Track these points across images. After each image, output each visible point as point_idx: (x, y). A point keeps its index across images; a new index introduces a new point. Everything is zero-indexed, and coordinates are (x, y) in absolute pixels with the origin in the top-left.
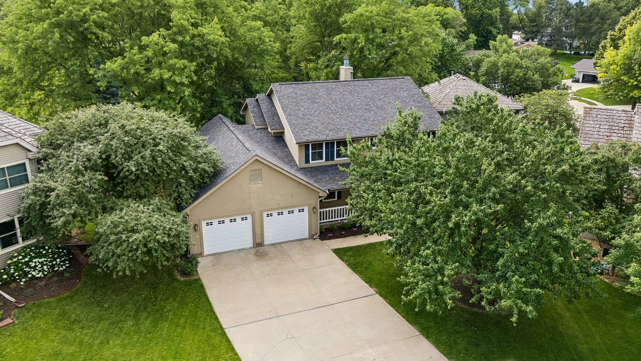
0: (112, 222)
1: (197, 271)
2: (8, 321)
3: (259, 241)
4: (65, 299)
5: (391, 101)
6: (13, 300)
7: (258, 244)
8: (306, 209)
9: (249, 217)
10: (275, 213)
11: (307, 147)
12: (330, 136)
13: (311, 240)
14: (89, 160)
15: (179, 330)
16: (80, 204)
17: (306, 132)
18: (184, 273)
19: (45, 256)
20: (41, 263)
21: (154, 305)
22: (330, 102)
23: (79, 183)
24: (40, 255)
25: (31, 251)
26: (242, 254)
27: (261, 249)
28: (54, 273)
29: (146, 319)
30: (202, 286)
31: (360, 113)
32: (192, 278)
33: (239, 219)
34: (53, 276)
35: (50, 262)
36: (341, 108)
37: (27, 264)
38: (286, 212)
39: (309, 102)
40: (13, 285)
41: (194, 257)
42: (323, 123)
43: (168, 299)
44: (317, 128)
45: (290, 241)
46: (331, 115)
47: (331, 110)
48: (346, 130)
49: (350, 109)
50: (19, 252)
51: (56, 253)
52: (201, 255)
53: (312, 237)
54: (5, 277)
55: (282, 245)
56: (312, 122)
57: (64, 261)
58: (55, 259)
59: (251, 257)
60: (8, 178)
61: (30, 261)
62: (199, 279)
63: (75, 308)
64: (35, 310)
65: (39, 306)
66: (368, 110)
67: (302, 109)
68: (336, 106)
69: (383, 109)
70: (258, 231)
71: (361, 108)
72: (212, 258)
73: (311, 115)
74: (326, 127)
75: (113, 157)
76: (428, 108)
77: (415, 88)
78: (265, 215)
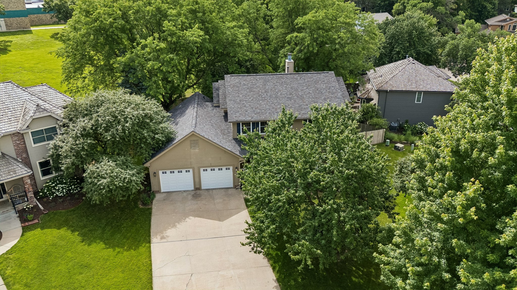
1: (152, 203)
2: (36, 221)
3: (198, 186)
4: (70, 211)
5: (311, 92)
6: (42, 208)
7: (198, 188)
8: (231, 168)
9: (191, 170)
10: (209, 169)
11: (238, 125)
12: (254, 118)
13: (234, 189)
15: (125, 240)
17: (238, 114)
18: (144, 204)
20: (62, 188)
21: (117, 222)
22: (263, 91)
26: (185, 194)
27: (198, 192)
29: (109, 231)
30: (150, 213)
32: (147, 207)
33: (184, 171)
34: (69, 196)
35: (67, 187)
36: (270, 96)
38: (216, 169)
39: (248, 90)
40: (45, 200)
41: (154, 194)
42: (252, 108)
43: (127, 219)
44: (247, 111)
45: (220, 189)
46: (261, 101)
47: (262, 98)
48: (267, 114)
49: (277, 97)
50: (51, 179)
51: (72, 182)
52: (159, 192)
53: (235, 187)
54: (41, 194)
55: (214, 191)
56: (245, 106)
59: (190, 197)
60: (45, 135)
61: (56, 186)
62: (151, 209)
63: (73, 218)
64: (52, 216)
65: (55, 214)
66: (290, 99)
67: (241, 96)
68: (267, 95)
69: (302, 98)
70: (197, 180)
71: (285, 97)
72: (165, 194)
73: (245, 101)
74: (254, 111)
75: (99, 128)
76: (338, 98)
77: (334, 82)
78: (202, 170)
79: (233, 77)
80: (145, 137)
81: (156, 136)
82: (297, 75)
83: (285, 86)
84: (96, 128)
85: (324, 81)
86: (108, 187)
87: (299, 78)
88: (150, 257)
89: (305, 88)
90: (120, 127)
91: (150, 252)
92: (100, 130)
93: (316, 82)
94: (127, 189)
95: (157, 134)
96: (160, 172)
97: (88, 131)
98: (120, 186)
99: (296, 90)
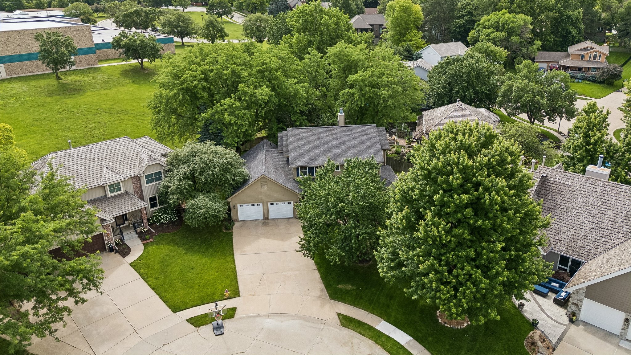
0: (192, 204)
1: (232, 228)
2: (151, 240)
3: (266, 216)
4: (174, 234)
5: (355, 142)
6: (154, 232)
7: (266, 218)
8: (292, 202)
9: (261, 204)
10: (275, 203)
11: (298, 169)
12: (310, 163)
13: (294, 219)
14: (185, 174)
15: (216, 253)
16: (180, 194)
17: (297, 161)
18: (226, 229)
19: (167, 214)
20: (166, 217)
21: (209, 241)
23: (180, 185)
24: (165, 213)
25: (162, 211)
26: (257, 222)
27: (267, 221)
28: (170, 222)
29: (204, 247)
30: (232, 236)
31: (333, 150)
32: (229, 231)
33: (256, 204)
34: (171, 223)
35: (170, 216)
36: (323, 146)
37: (160, 216)
38: (281, 203)
39: (306, 141)
40: (154, 225)
41: (233, 221)
42: (309, 156)
43: (215, 239)
44: (304, 158)
45: (283, 218)
46: (315, 150)
48: (320, 160)
49: (328, 147)
50: (157, 210)
51: (172, 213)
52: (237, 220)
53: (295, 217)
54: (151, 221)
55: (279, 220)
56: (303, 154)
57: (176, 217)
58: (172, 216)
59: (261, 224)
60: (154, 177)
61: (162, 215)
62: (232, 232)
63: (177, 238)
64: (161, 237)
65: (163, 235)
66: (339, 148)
67: (300, 146)
68: (320, 145)
69: (348, 147)
70: (266, 211)
71: (335, 146)
72: (242, 222)
73: (303, 150)
74: (310, 158)
75: (195, 173)
76: (377, 147)
77: (375, 133)
78: (269, 204)
79: (294, 130)
80: (227, 179)
81: (236, 178)
82: (346, 128)
83: (335, 137)
84: (194, 173)
85: (367, 133)
86: (204, 215)
87: (347, 130)
88: (234, 263)
89: (351, 139)
90: (210, 172)
91: (234, 260)
92: (197, 174)
93: (361, 134)
94: (217, 216)
95: (237, 176)
96: (238, 206)
97: (188, 175)
98: (212, 214)
99: (344, 141)
